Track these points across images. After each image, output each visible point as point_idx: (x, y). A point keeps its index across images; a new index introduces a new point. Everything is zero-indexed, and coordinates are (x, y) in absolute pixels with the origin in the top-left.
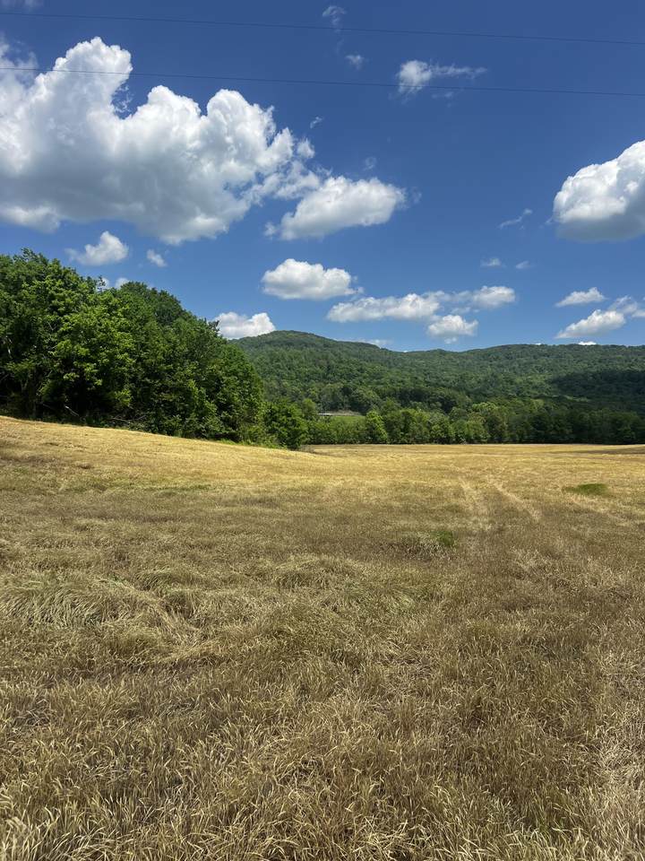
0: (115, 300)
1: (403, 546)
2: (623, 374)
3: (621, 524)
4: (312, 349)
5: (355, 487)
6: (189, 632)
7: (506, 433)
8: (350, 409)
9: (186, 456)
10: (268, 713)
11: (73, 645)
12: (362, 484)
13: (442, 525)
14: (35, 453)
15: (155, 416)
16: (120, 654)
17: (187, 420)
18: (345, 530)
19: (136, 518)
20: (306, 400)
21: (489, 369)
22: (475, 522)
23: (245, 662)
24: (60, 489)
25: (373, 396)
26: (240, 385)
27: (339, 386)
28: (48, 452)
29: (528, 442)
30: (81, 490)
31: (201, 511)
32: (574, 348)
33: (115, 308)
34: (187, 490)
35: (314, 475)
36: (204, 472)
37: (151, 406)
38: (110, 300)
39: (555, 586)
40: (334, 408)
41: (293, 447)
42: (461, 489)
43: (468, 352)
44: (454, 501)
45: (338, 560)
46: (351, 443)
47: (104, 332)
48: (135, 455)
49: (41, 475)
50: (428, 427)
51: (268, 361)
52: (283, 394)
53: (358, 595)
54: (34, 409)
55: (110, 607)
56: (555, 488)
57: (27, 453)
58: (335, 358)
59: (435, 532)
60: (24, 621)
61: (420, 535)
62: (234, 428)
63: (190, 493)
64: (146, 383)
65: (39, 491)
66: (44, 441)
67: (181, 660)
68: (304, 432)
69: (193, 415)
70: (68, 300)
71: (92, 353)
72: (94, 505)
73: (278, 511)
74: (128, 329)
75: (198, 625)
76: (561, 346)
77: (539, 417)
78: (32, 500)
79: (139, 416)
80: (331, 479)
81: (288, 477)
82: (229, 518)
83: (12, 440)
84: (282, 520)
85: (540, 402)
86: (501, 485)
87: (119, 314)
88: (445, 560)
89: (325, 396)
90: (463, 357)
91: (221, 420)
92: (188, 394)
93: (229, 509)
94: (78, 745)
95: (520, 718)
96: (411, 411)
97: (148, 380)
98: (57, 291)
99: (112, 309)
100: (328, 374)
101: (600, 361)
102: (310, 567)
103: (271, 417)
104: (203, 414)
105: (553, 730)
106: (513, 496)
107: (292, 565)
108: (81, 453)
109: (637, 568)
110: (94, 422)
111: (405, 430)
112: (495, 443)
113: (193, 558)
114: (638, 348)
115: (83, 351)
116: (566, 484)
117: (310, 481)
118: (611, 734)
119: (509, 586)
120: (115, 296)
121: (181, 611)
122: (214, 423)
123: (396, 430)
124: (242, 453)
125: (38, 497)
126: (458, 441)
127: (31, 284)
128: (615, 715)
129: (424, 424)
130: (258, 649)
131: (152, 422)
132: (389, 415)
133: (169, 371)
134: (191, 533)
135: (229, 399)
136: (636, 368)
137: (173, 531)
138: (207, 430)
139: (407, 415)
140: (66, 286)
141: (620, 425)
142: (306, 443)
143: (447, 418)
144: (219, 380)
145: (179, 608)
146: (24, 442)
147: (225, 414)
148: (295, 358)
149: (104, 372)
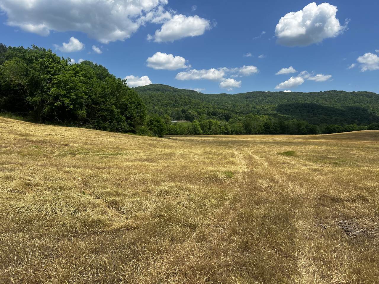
0: (78, 69)
1: (211, 178)
2: (302, 104)
3: (302, 168)
4: (168, 92)
5: (188, 153)
6: (119, 216)
7: (253, 130)
8: (185, 119)
9: (112, 140)
10: (158, 250)
11: (67, 223)
12: (192, 152)
13: (227, 169)
14: (42, 139)
15: (97, 122)
16: (89, 226)
17: (112, 124)
18: (186, 172)
19: (91, 168)
20: (166, 115)
21: (245, 102)
22: (240, 168)
23: (145, 229)
24: (55, 155)
25: (196, 114)
26: (136, 108)
27: (180, 109)
28: (48, 138)
29: (262, 134)
30: (64, 155)
31: (121, 164)
32: (282, 93)
33: (78, 72)
34: (113, 155)
35: (170, 148)
36: (121, 147)
37: (95, 117)
38: (76, 69)
39: (276, 194)
40: (178, 119)
41: (160, 136)
42: (234, 154)
43: (236, 95)
44: (231, 159)
45: (183, 184)
46: (186, 134)
47: (73, 83)
48: (89, 139)
49: (45, 149)
50: (219, 127)
51: (149, 97)
52: (155, 112)
53: (193, 199)
54: (41, 119)
55: (82, 206)
56: (274, 153)
57: (39, 139)
58: (179, 96)
59: (224, 172)
60: (44, 213)
61: (218, 173)
62: (134, 128)
63: (115, 156)
64: (92, 107)
65: (44, 156)
66: (46, 133)
67: (117, 228)
68: (165, 130)
69: (115, 121)
70: (55, 68)
71: (67, 93)
72: (71, 162)
73: (155, 164)
74: (84, 82)
75: (123, 213)
76: (276, 92)
77: (267, 123)
78: (42, 160)
79: (90, 122)
80: (178, 150)
81: (158, 149)
82: (133, 167)
83: (31, 133)
84: (157, 168)
85: (267, 116)
86: (251, 152)
87: (80, 75)
88: (229, 184)
89: (174, 113)
90: (234, 97)
91: (128, 123)
92: (112, 112)
93: (133, 163)
94: (74, 266)
95: (264, 248)
96: (212, 120)
97: (93, 106)
98: (50, 64)
99: (76, 73)
100: (176, 103)
101: (292, 99)
102: (171, 188)
103: (151, 123)
104: (119, 121)
105: (278, 253)
106: (256, 157)
107: (163, 187)
108: (64, 139)
109: (310, 186)
110: (69, 125)
111: (209, 129)
112: (248, 134)
113: (119, 184)
114: (309, 93)
115: (63, 92)
116: (278, 151)
117: (168, 151)
118: (302, 254)
119: (256, 194)
120: (78, 67)
121: (115, 208)
122: (124, 125)
123: (206, 129)
124: (137, 138)
125: (45, 159)
126: (232, 134)
127: (38, 60)
128: (303, 247)
129: (218, 126)
130: (151, 223)
131: (96, 124)
132: (202, 122)
133: (103, 102)
134: (117, 173)
135: (131, 114)
136: (307, 102)
137: (109, 173)
138: (121, 128)
139: (210, 122)
140: (54, 62)
141: (300, 126)
142: (166, 134)
143: (227, 123)
144: (126, 106)
145: (114, 206)
146: (36, 134)
147: (129, 121)
148: (161, 96)
149: (73, 102)
